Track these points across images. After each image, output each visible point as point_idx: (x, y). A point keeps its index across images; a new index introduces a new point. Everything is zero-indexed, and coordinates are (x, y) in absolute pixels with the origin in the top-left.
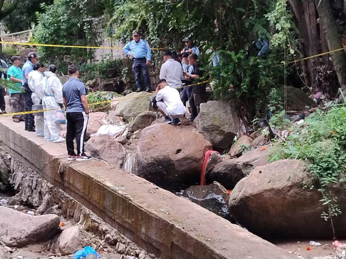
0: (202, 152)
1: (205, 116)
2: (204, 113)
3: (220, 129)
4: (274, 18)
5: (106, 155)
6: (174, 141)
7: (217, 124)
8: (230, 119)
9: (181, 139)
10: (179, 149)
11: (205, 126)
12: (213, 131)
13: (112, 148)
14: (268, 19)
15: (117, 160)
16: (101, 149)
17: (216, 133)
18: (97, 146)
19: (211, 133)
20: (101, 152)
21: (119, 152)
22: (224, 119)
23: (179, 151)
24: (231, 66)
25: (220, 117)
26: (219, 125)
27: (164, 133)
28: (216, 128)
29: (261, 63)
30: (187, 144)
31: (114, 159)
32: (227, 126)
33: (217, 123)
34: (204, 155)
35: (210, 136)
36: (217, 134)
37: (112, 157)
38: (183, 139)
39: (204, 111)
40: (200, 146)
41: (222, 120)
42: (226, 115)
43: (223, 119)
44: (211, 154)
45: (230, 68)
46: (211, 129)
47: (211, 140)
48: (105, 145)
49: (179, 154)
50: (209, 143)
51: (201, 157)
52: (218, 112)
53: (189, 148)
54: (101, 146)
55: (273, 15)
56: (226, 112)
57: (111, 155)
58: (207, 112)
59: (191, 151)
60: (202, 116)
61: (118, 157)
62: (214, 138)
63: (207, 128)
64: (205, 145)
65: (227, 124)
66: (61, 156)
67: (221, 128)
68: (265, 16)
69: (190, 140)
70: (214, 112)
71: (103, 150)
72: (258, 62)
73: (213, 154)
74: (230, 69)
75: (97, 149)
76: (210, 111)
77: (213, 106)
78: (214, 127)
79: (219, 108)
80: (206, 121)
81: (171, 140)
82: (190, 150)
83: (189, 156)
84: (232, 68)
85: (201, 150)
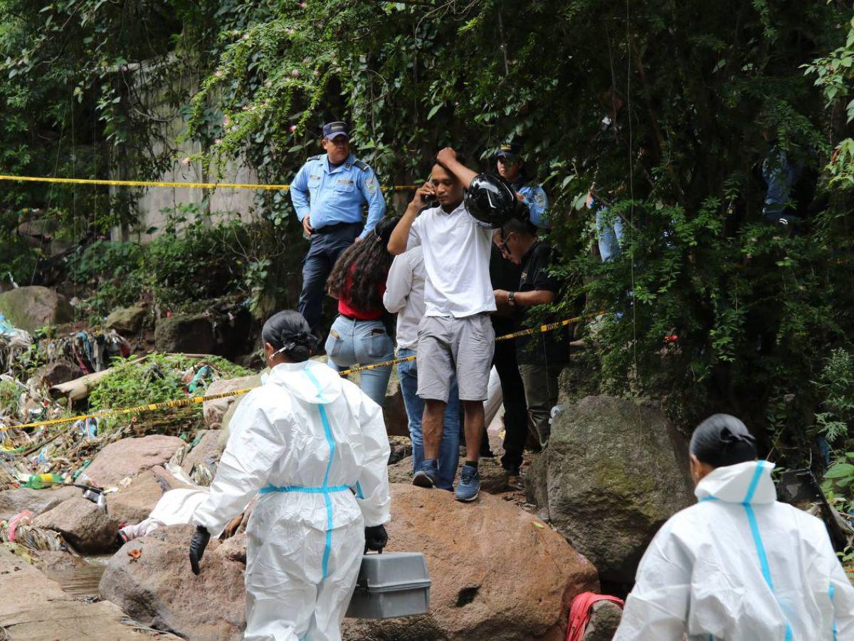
0: (558, 601)
1: (568, 456)
2: (563, 443)
3: (629, 508)
4: (839, 79)
5: (184, 611)
6: (449, 557)
7: (617, 489)
8: (665, 470)
9: (477, 546)
10: (471, 586)
11: (572, 493)
12: (601, 514)
13: (208, 584)
14: (818, 82)
15: (229, 630)
16: (168, 587)
17: (612, 524)
18: (149, 575)
19: (595, 522)
20: (162, 601)
21: (234, 599)
22: (642, 470)
23: (467, 595)
24: (669, 262)
25: (630, 460)
26: (627, 492)
27: (410, 525)
28: (613, 505)
29: (789, 251)
30: (500, 568)
31: (213, 628)
32: (655, 495)
33: (615, 483)
34: (567, 611)
35: (592, 536)
36: (617, 527)
37: (208, 619)
38: (484, 548)
39: (565, 438)
40: (550, 576)
41: (636, 471)
42: (653, 453)
43: (639, 468)
44: (595, 608)
45: (668, 269)
46: (595, 509)
47: (593, 550)
48: (180, 572)
49: (468, 606)
50: (583, 564)
51: (553, 621)
52: (619, 439)
53: (509, 582)
54: (165, 577)
55: (835, 65)
56: (653, 439)
57: (203, 613)
58: (575, 439)
59: (515, 595)
60: (560, 456)
61: (233, 620)
62: (604, 544)
63: (578, 505)
64: (569, 570)
65: (656, 489)
66: (9, 617)
67: (630, 503)
68: (805, 68)
69: (513, 549)
70: (606, 439)
71: (175, 593)
72: (776, 247)
73: (601, 608)
74: (668, 273)
75: (150, 588)
76: (590, 439)
77: (599, 418)
78: (605, 502)
79: (625, 426)
80: (572, 476)
81: (440, 550)
82: (512, 590)
83: (508, 614)
84: (674, 270)
85: (554, 593)
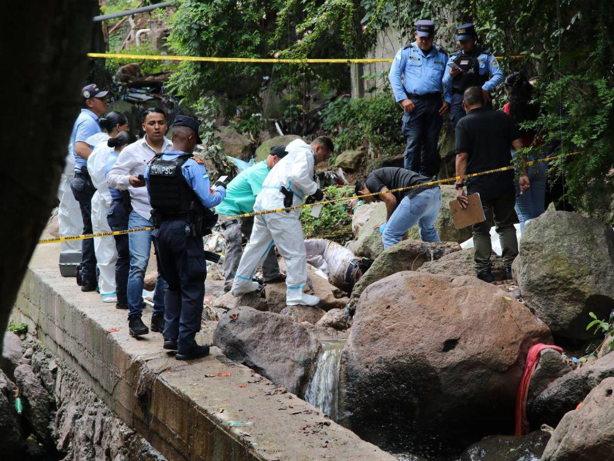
0: (517, 348)
1: (531, 252)
2: (528, 243)
3: (572, 287)
5: (264, 353)
6: (439, 319)
7: (562, 274)
8: (599, 261)
9: (459, 312)
10: (453, 338)
11: (534, 277)
12: (555, 290)
13: (282, 336)
15: (293, 366)
16: (254, 338)
17: (561, 298)
18: (242, 330)
19: (550, 297)
20: (250, 347)
21: (298, 346)
22: (580, 261)
23: (450, 344)
25: (572, 254)
26: (569, 276)
27: (413, 298)
28: (561, 285)
30: (476, 326)
31: (284, 364)
32: (590, 278)
33: (562, 270)
34: (523, 355)
35: (548, 306)
36: (565, 300)
37: (280, 358)
38: (465, 314)
39: (529, 240)
40: (512, 332)
41: (576, 261)
42: (591, 249)
43: (579, 259)
44: (542, 353)
45: (599, 122)
46: (549, 288)
47: (549, 316)
48: (263, 328)
49: (451, 351)
50: (539, 324)
51: (513, 362)
52: (566, 240)
53: (481, 336)
54: (253, 332)
56: (593, 239)
57: (276, 355)
58: (536, 241)
59: (485, 344)
60: (526, 252)
61: (296, 360)
62: (556, 311)
63: (538, 285)
64: (526, 328)
65: (590, 273)
66: (151, 355)
67: (572, 283)
69: (486, 314)
70: (556, 240)
71: (259, 342)
73: (545, 353)
74: (598, 125)
75: (242, 338)
76: (545, 240)
77: (553, 225)
78: (555, 282)
79: (571, 231)
80: (534, 265)
81: (432, 314)
82: (483, 341)
83: (479, 357)
84: (603, 123)
85: (513, 343)
